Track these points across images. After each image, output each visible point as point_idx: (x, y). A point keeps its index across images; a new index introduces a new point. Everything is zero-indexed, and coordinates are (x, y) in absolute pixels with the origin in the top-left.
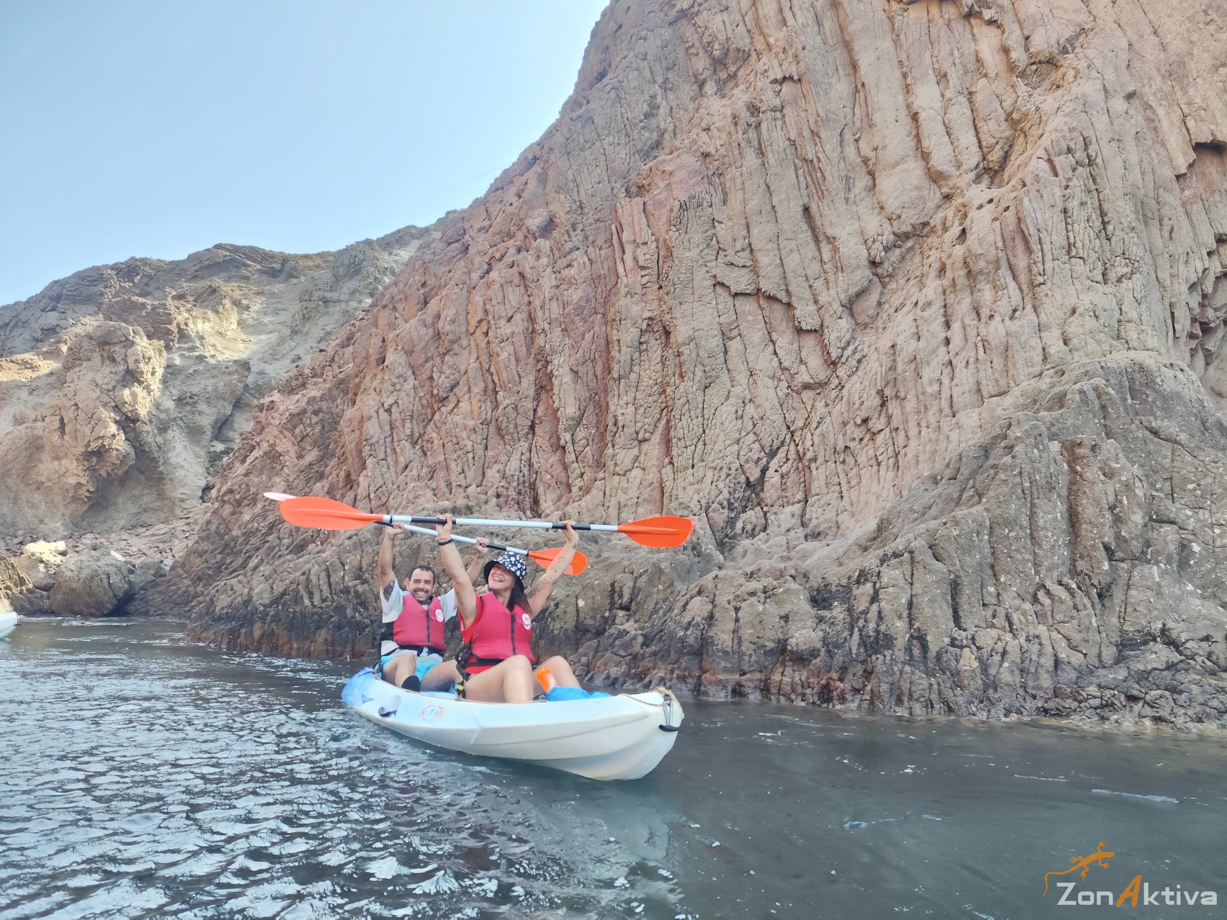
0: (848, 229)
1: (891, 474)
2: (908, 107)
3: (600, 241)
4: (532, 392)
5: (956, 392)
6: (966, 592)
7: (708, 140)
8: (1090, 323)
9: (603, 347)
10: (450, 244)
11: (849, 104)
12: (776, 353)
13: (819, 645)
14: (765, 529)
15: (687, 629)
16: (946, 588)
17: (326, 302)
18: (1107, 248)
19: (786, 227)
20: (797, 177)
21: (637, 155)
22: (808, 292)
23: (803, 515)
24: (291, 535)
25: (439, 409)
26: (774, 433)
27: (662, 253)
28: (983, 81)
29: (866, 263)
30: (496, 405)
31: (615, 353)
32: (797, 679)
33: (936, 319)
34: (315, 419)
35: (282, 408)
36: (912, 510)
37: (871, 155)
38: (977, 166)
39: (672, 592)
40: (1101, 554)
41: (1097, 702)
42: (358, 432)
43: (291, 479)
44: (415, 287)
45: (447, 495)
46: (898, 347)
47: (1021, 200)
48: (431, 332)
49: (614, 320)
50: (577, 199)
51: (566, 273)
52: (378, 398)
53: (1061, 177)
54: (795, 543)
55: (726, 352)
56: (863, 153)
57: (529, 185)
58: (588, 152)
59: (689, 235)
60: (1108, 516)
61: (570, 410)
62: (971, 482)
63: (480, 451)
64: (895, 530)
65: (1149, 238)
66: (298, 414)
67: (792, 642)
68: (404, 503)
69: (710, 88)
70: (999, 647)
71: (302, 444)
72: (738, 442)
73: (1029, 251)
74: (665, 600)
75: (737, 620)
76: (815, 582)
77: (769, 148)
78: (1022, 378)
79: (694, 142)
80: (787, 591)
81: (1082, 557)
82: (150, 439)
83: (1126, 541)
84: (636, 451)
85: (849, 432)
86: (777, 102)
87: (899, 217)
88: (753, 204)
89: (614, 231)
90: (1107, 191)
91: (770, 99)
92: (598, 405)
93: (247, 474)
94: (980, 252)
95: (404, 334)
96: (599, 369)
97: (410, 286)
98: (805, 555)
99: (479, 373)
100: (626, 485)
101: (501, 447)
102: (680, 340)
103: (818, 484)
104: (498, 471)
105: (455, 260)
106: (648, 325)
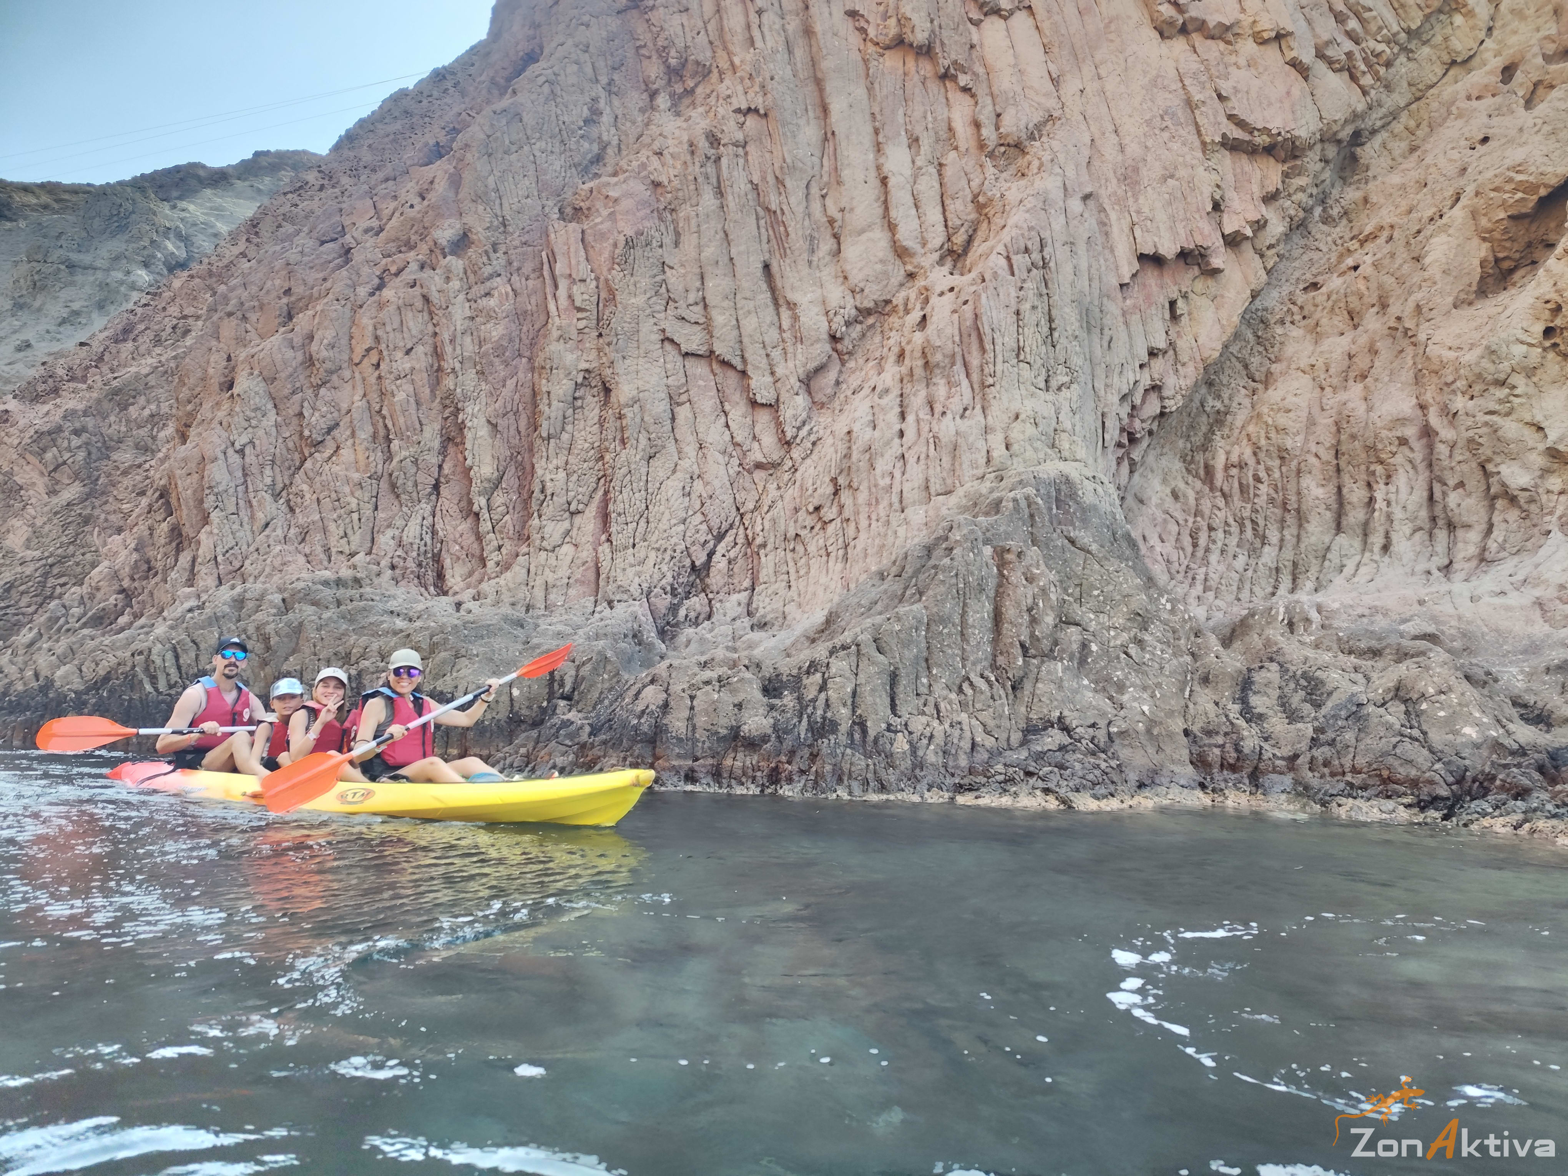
0: (810, 296)
1: (839, 566)
2: (878, 168)
3: (528, 268)
4: (436, 444)
5: (907, 487)
6: (903, 682)
7: (660, 167)
8: (1031, 430)
9: (528, 398)
10: (323, 243)
11: (818, 153)
12: (727, 426)
13: (769, 731)
14: (709, 617)
15: (640, 717)
16: (886, 678)
17: (71, 266)
18: (1051, 355)
19: (745, 284)
20: (758, 228)
21: (573, 170)
22: (765, 361)
23: (749, 604)
24: (82, 602)
25: (311, 455)
26: (723, 514)
27: (603, 295)
28: (953, 154)
29: (825, 336)
30: (389, 458)
31: (543, 407)
32: (748, 763)
33: (892, 408)
34: (76, 442)
35: (22, 422)
36: (859, 605)
37: (838, 216)
38: (942, 247)
39: (619, 682)
40: (1018, 651)
41: (1001, 778)
42: (196, 477)
43: (39, 522)
44: (274, 294)
45: (326, 563)
46: (854, 435)
47: (979, 296)
48: (300, 356)
49: (543, 368)
50: (499, 213)
51: (484, 302)
52: (225, 435)
53: (1017, 277)
54: (741, 633)
55: (673, 419)
56: (829, 213)
57: (436, 186)
58: (514, 157)
59: (637, 279)
60: (1026, 617)
61: (485, 469)
62: (914, 580)
63: (368, 511)
64: (843, 623)
65: (1090, 346)
66: (49, 433)
67: (745, 728)
68: (268, 570)
69: (663, 101)
70: (927, 732)
71: (57, 475)
73: (983, 350)
74: (610, 689)
75: (692, 708)
76: (767, 672)
77: (729, 190)
78: (967, 478)
79: (643, 166)
80: (741, 680)
81: (1001, 653)
83: (1038, 640)
84: (566, 524)
85: (800, 519)
86: (739, 136)
87: (862, 290)
88: (709, 252)
89: (545, 260)
90: (1056, 297)
91: (731, 131)
92: (520, 466)
94: (938, 344)
95: (262, 355)
96: (523, 423)
97: (268, 292)
98: (751, 646)
99: (367, 415)
100: (554, 563)
101: (395, 509)
102: (623, 400)
103: (766, 572)
104: (393, 538)
105: (332, 265)
106: (585, 378)
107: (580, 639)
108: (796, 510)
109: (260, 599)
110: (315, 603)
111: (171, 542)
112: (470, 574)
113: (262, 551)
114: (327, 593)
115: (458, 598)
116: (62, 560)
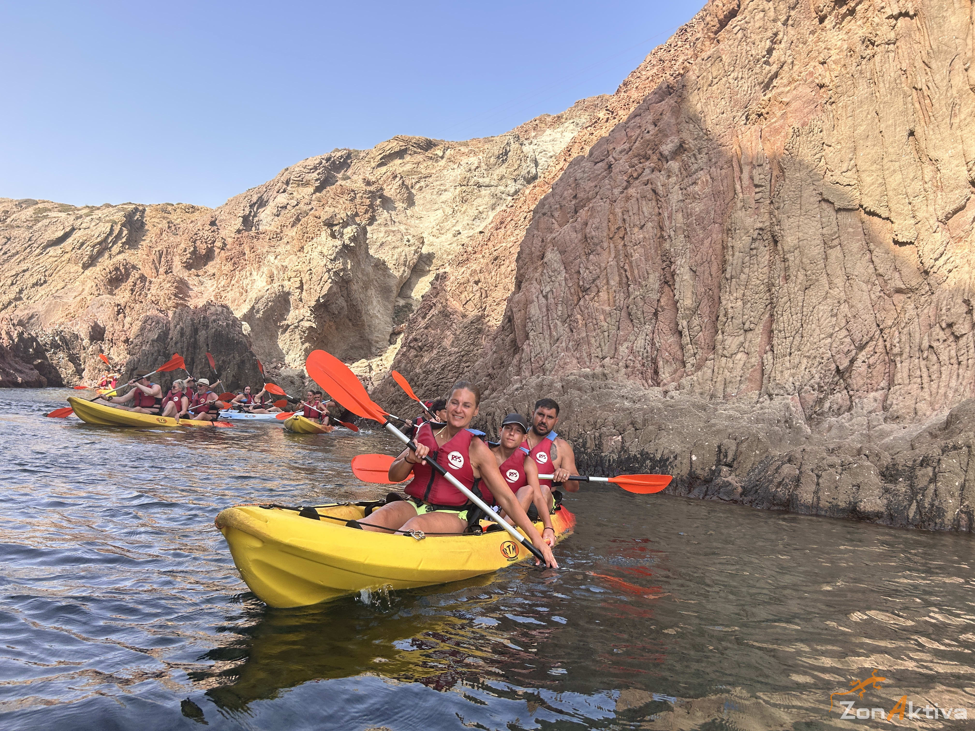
0: (951, 152)
3: (722, 162)
4: (657, 286)
7: (824, 73)
9: (719, 252)
10: (596, 163)
11: (962, 36)
12: (872, 261)
13: (883, 510)
14: (850, 409)
15: (778, 487)
17: (479, 186)
19: (891, 150)
20: (906, 103)
21: (757, 88)
22: (907, 208)
23: (884, 401)
25: (583, 296)
26: (865, 330)
27: (775, 173)
29: (966, 183)
30: (628, 296)
31: (729, 257)
34: (476, 288)
39: (766, 457)
42: (523, 311)
43: (458, 333)
44: (568, 199)
45: (588, 363)
48: (580, 236)
49: (729, 230)
50: (704, 127)
51: (690, 189)
52: (538, 286)
54: (875, 423)
55: (826, 258)
56: (971, 82)
57: (664, 116)
58: (715, 87)
59: (800, 159)
61: (687, 301)
63: (613, 330)
64: (960, 426)
66: (464, 283)
67: (861, 505)
68: (556, 367)
69: (829, 22)
71: (466, 306)
72: (831, 336)
74: (760, 462)
75: (818, 484)
76: (885, 461)
77: (881, 79)
79: (811, 74)
82: (357, 296)
84: (741, 339)
85: (934, 333)
86: (892, 35)
88: (861, 130)
89: (734, 154)
91: (884, 33)
92: (711, 298)
93: (426, 328)
95: (559, 237)
96: (714, 268)
97: (564, 198)
98: (883, 435)
99: (616, 269)
100: (731, 366)
101: (630, 329)
102: (787, 248)
103: (901, 375)
104: (627, 348)
105: (600, 177)
106: (759, 234)
107: (744, 422)
108: (931, 326)
109: (551, 385)
110: (580, 389)
111: (511, 348)
113: (554, 355)
114: (586, 383)
115: (666, 388)
116: (468, 353)
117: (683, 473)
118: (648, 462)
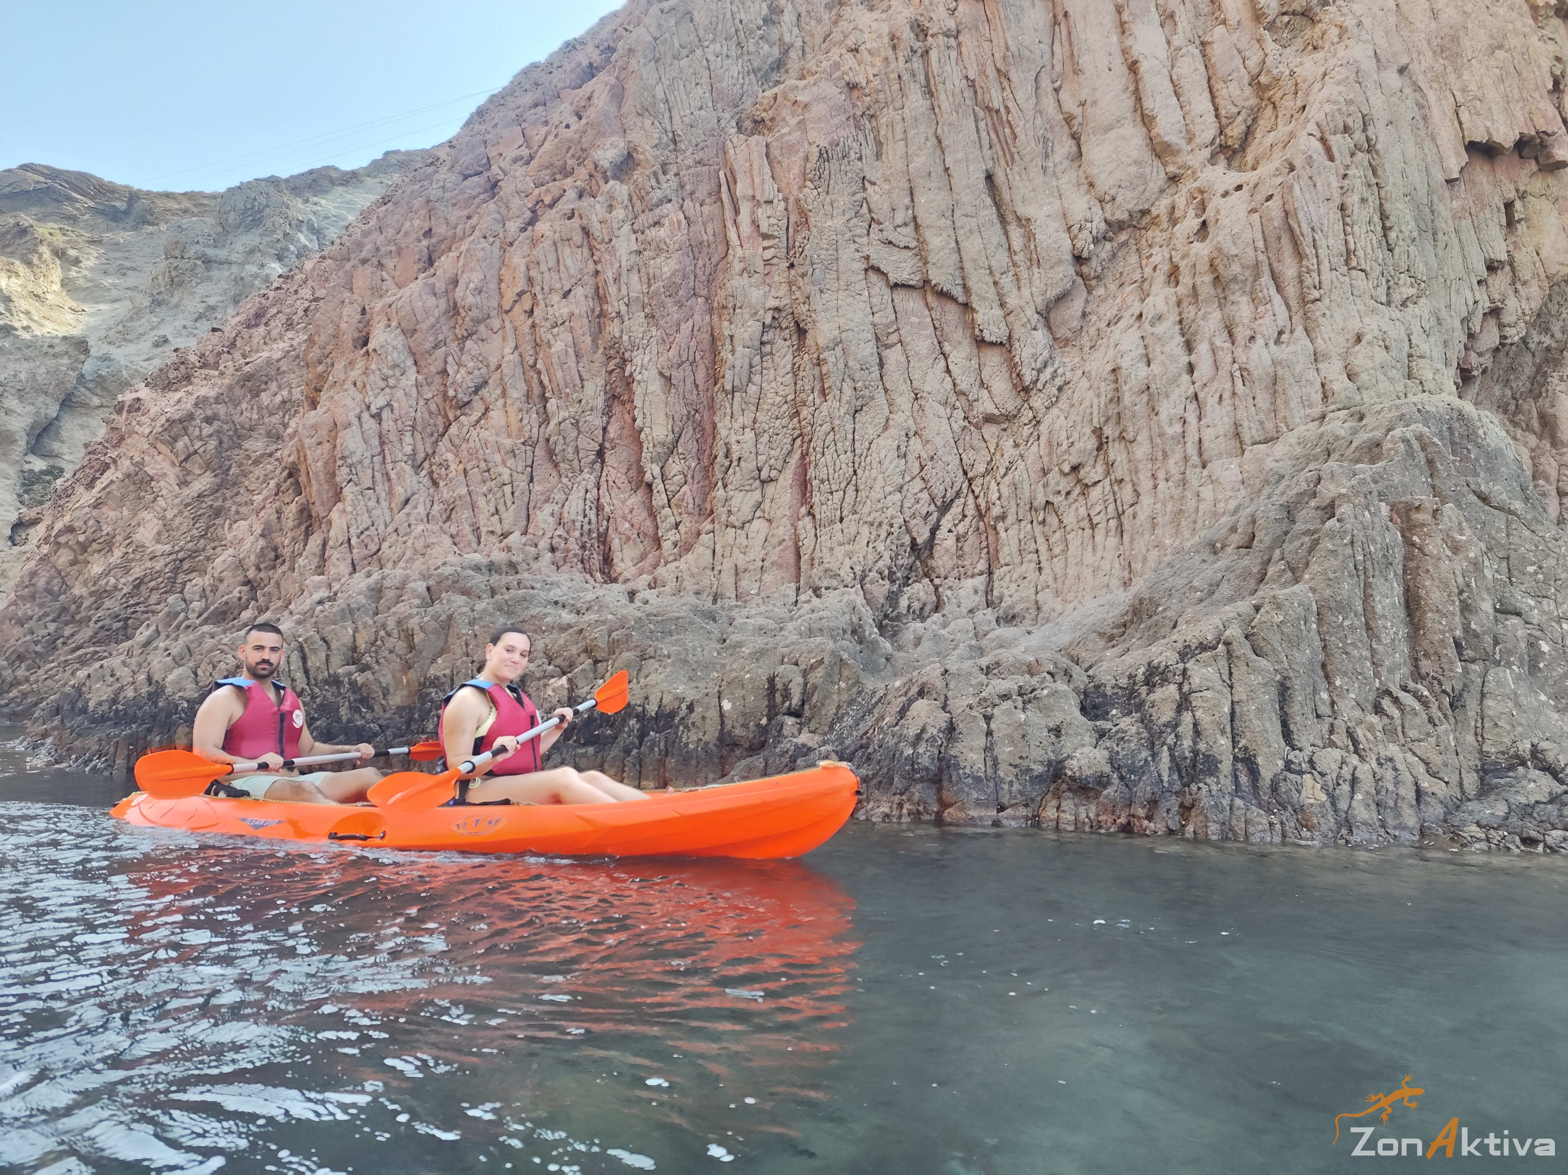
0: (1046, 209)
2: (1125, 52)
3: (702, 191)
4: (600, 402)
5: (1208, 435)
6: (1299, 697)
7: (856, 66)
8: (1380, 355)
9: (706, 345)
10: (466, 177)
11: (1047, 40)
12: (948, 371)
13: (1107, 769)
14: (938, 608)
15: (914, 745)
16: (1273, 693)
17: (208, 262)
18: (1390, 261)
19: (965, 198)
20: (978, 131)
21: (752, 76)
22: (992, 290)
23: (988, 592)
24: (203, 595)
25: (456, 418)
26: (948, 480)
27: (794, 218)
28: (1221, 29)
29: (1069, 257)
30: (546, 419)
31: (725, 354)
32: (1083, 816)
33: (1172, 337)
34: (207, 430)
35: (154, 410)
37: (1077, 111)
38: (1212, 143)
39: (860, 693)
40: (1452, 651)
42: (327, 446)
43: (169, 515)
44: (413, 236)
45: (474, 545)
46: (1122, 373)
47: (1291, 188)
48: (443, 304)
49: (724, 307)
50: (669, 128)
51: (652, 233)
52: (359, 397)
53: (1338, 162)
54: (986, 628)
55: (881, 364)
56: (1065, 108)
57: (595, 100)
58: (684, 62)
59: (833, 197)
60: (1457, 603)
61: (659, 431)
62: (1277, 552)
63: (522, 483)
66: (181, 421)
67: (1072, 764)
68: (408, 554)
70: (1346, 774)
71: (188, 465)
72: (900, 489)
73: (1299, 255)
75: (989, 733)
76: (1081, 682)
77: (940, 87)
78: (1297, 420)
79: (836, 66)
81: (1426, 655)
83: (1476, 635)
84: (757, 495)
85: (1052, 482)
86: (951, 24)
87: (1114, 199)
88: (919, 162)
89: (723, 181)
90: (1388, 188)
91: (941, 18)
92: (699, 427)
93: (96, 505)
94: (1234, 252)
95: (400, 304)
96: (701, 375)
97: (406, 234)
98: (1003, 645)
99: (519, 370)
100: (745, 543)
101: (554, 480)
102: (822, 342)
103: (1008, 551)
104: (552, 514)
105: (477, 201)
106: (774, 318)
107: (790, 634)
108: (1045, 472)
109: (401, 587)
110: (466, 592)
111: (300, 525)
112: (643, 557)
113: (401, 531)
114: (479, 580)
115: (630, 586)
116: (193, 554)
117: (706, 738)
118: (633, 722)
